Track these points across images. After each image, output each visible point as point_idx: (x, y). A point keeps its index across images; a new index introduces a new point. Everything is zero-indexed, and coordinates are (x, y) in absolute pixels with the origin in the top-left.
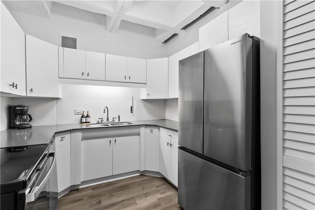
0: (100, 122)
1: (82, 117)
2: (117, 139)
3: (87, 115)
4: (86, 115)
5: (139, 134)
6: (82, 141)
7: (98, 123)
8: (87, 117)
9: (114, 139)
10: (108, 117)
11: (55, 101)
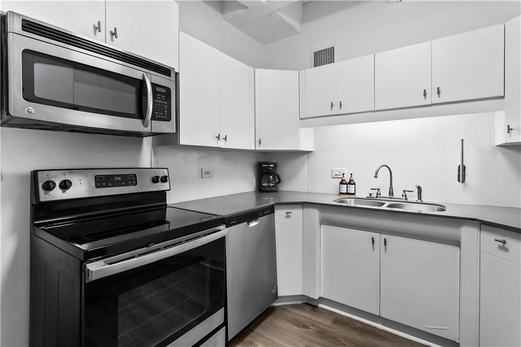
0: (374, 195)
1: (341, 183)
2: (389, 238)
3: (350, 180)
4: (347, 181)
5: (457, 243)
6: (322, 226)
7: (370, 197)
8: (349, 183)
9: (384, 236)
10: (391, 187)
11: (306, 156)
